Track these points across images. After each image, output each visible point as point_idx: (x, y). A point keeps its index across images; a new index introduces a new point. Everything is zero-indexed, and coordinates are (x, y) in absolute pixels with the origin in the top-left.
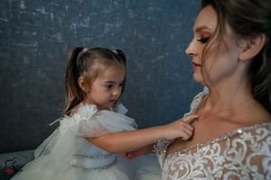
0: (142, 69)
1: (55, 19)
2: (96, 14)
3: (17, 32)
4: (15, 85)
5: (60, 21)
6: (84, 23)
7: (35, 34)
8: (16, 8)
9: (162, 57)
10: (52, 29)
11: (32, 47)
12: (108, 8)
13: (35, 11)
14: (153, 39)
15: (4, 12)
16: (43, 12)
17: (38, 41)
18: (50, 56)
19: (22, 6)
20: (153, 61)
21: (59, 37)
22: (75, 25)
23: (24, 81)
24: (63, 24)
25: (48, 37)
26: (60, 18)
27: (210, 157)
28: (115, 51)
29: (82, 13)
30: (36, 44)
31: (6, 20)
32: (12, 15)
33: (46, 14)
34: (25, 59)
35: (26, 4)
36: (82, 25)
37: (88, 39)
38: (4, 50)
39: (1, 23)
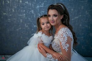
1: (31, 5)
2: (46, 1)
3: (19, 11)
4: (17, 30)
5: (33, 6)
7: (24, 11)
8: (19, 3)
10: (30, 9)
11: (23, 16)
13: (25, 3)
14: (72, 9)
15: (15, 5)
16: (27, 3)
18: (29, 19)
19: (21, 2)
21: (33, 11)
22: (38, 6)
23: (20, 28)
24: (34, 7)
25: (29, 12)
29: (41, 2)
30: (25, 15)
31: (16, 7)
33: (28, 3)
34: (21, 20)
35: (22, 1)
36: (41, 6)
37: (43, 12)
38: (15, 17)
39: (14, 8)
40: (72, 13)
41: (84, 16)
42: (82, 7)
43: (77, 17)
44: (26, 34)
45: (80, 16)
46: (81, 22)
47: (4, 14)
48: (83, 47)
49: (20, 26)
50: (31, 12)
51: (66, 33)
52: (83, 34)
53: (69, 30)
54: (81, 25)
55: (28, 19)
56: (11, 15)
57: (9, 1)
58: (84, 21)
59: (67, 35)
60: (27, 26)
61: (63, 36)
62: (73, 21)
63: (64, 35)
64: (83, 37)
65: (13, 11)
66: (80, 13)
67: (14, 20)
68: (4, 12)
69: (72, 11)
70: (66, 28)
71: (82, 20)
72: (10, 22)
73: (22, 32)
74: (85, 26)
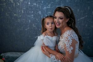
1: (39, 6)
2: (53, 3)
3: (28, 12)
4: (26, 29)
6: (48, 7)
7: (32, 12)
9: (81, 18)
10: (38, 10)
11: (31, 17)
13: (33, 5)
14: (78, 10)
15: (24, 6)
17: (33, 14)
18: (37, 19)
21: (40, 12)
22: (45, 8)
23: (29, 28)
24: (41, 8)
25: (36, 13)
26: (40, 6)
29: (48, 3)
30: (33, 16)
31: (25, 9)
32: (26, 7)
33: (36, 5)
34: (30, 21)
36: (48, 8)
37: (50, 12)
38: (24, 18)
40: (78, 13)
41: (91, 16)
42: (89, 8)
43: (83, 18)
44: (34, 34)
45: (87, 16)
46: (87, 23)
47: (15, 15)
48: (88, 47)
49: (28, 26)
51: (71, 36)
52: (89, 34)
53: (74, 32)
54: (86, 26)
55: (35, 19)
56: (20, 16)
57: (19, 3)
58: (90, 21)
59: (72, 38)
60: (35, 26)
61: (67, 39)
62: (79, 21)
63: (69, 38)
64: (88, 38)
65: (23, 12)
66: (86, 13)
67: (24, 21)
68: (15, 13)
69: (78, 12)
70: (71, 31)
71: (88, 20)
72: (20, 22)
73: (31, 32)
74: (91, 26)
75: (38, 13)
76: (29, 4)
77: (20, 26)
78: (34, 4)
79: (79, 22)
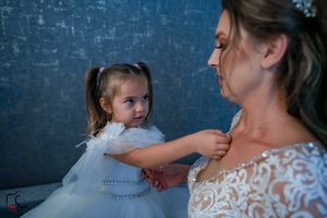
0: (180, 84)
1: (77, 33)
2: (122, 23)
3: (37, 51)
4: (36, 110)
5: (82, 35)
6: (109, 35)
7: (55, 51)
8: (35, 24)
9: (204, 69)
10: (74, 44)
11: (53, 67)
12: (136, 15)
13: (54, 26)
14: (192, 48)
15: (22, 30)
16: (63, 26)
17: (59, 59)
18: (73, 75)
20: (193, 75)
21: (82, 53)
22: (98, 38)
23: (45, 105)
24: (86, 38)
25: (69, 54)
26: (81, 32)
27: (234, 185)
28: (136, 65)
29: (107, 24)
30: (57, 63)
31: (24, 38)
32: (30, 33)
33: (67, 27)
34: (46, 80)
35: (45, 19)
36: (107, 38)
37: (115, 53)
38: (24, 71)
39: (20, 41)
40: (191, 56)
50: (77, 56)
54: (212, 89)
55: (68, 75)
56: (9, 65)
60: (68, 97)
65: (16, 50)
67: (23, 81)
69: (192, 52)
72: (8, 85)
75: (75, 55)
76: (41, 21)
77: (9, 101)
78: (58, 24)
79: (194, 81)
